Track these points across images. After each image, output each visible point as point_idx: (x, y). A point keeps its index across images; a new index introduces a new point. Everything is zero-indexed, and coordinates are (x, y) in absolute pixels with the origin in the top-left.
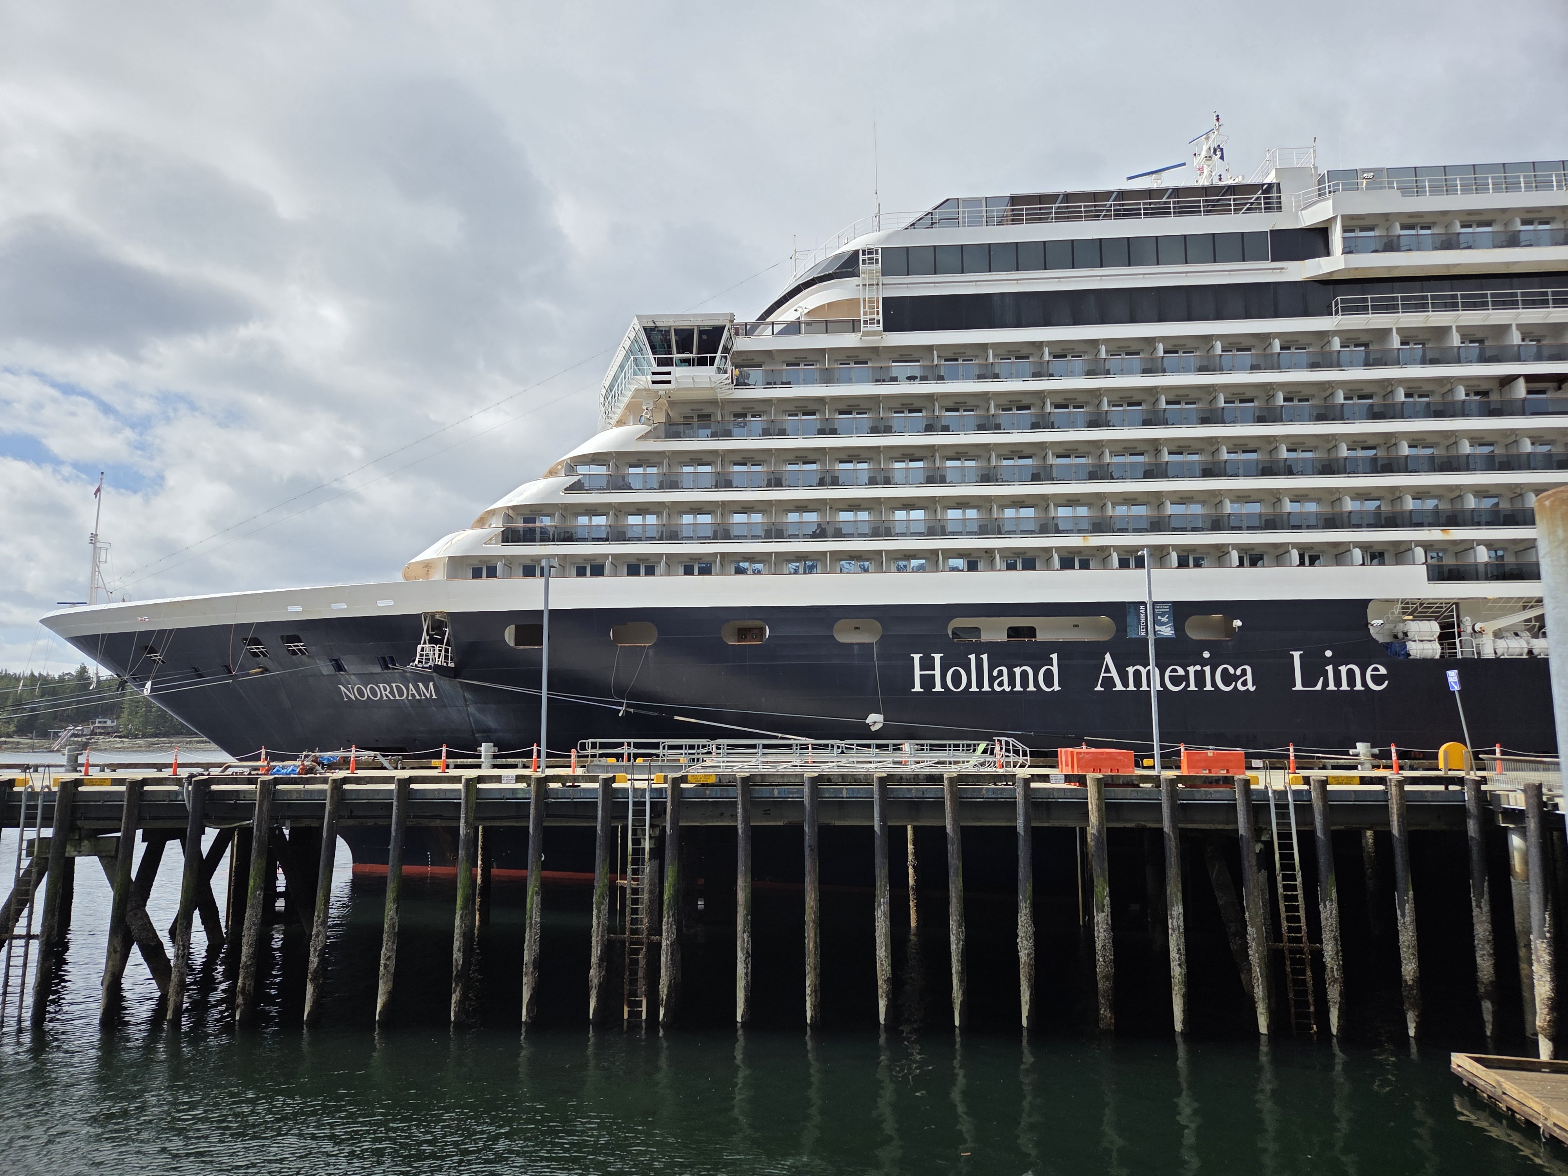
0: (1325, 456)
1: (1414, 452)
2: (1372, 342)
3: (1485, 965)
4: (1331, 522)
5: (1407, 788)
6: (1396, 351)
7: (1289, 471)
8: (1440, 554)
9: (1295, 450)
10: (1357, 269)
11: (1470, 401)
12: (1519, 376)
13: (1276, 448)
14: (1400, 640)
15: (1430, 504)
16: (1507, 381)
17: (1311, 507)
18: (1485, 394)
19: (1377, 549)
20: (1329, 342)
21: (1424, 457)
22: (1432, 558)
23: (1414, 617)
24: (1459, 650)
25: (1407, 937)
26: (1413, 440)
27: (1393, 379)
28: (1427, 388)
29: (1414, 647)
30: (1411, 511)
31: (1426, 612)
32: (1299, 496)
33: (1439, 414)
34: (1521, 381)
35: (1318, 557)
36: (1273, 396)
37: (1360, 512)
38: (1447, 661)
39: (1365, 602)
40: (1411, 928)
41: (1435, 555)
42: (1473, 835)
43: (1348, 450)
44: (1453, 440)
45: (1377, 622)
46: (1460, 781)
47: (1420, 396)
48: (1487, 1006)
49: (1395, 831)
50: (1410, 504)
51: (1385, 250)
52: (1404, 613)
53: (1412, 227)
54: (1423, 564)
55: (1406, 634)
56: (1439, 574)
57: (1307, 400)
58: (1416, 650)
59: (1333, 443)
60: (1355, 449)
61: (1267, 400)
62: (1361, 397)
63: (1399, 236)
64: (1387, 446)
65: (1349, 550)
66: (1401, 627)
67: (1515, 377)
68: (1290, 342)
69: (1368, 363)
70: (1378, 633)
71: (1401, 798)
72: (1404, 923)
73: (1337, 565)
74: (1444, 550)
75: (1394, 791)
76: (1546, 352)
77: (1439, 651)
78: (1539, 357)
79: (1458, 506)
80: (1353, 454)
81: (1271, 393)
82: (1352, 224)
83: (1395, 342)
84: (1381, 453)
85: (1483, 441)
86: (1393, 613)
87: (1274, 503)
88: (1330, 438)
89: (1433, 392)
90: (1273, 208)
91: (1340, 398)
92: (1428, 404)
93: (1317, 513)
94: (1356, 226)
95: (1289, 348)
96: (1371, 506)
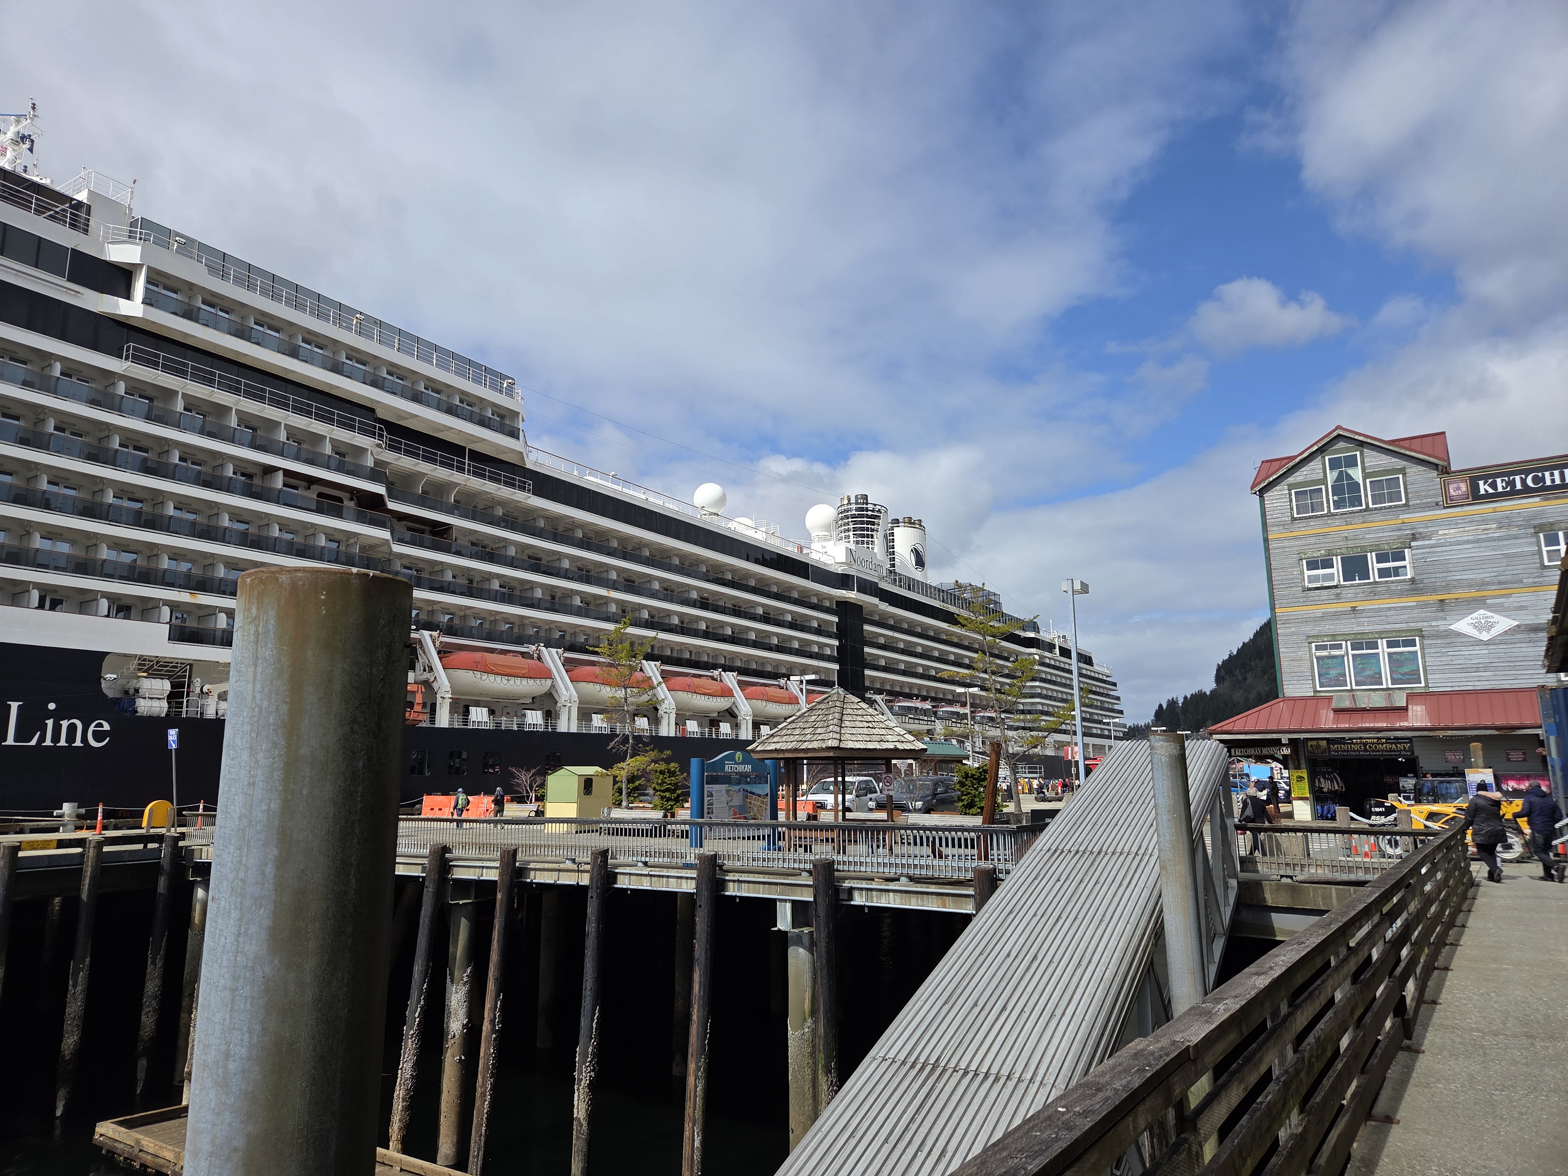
0: (89, 497)
1: (178, 514)
2: (157, 398)
3: (148, 1020)
4: (82, 568)
5: (106, 849)
6: (178, 415)
7: (45, 503)
8: (185, 616)
9: (57, 484)
10: (154, 323)
11: (236, 480)
12: (280, 469)
13: (36, 476)
14: (130, 696)
15: (184, 567)
16: (270, 470)
17: (64, 548)
18: (250, 476)
19: (124, 602)
20: (113, 384)
21: (187, 521)
22: (177, 618)
23: (149, 674)
24: (185, 709)
25: (74, 1006)
26: (180, 502)
27: (171, 440)
28: (200, 457)
29: (143, 704)
30: (165, 571)
31: (161, 670)
32: (52, 533)
33: (207, 484)
34: (281, 473)
35: (60, 602)
36: (43, 420)
37: (115, 563)
38: (171, 720)
39: (103, 655)
40: (80, 997)
41: (180, 616)
42: (162, 892)
43: (114, 497)
44: (215, 511)
45: (110, 676)
46: (159, 838)
47: (193, 463)
48: (143, 1063)
49: (84, 896)
50: (165, 563)
51: (183, 316)
52: (139, 670)
53: (212, 306)
54: (167, 623)
55: (137, 691)
56: (180, 634)
57: (81, 436)
58: (144, 707)
59: (100, 487)
60: (122, 498)
61: (36, 423)
62: (136, 448)
63: (200, 308)
64: (154, 502)
65: (96, 600)
66: (133, 683)
67: (277, 469)
68: (72, 369)
69: (149, 417)
70: (109, 688)
71: (97, 860)
72: (75, 993)
73: (80, 613)
74: (189, 613)
75: (91, 853)
76: (303, 455)
77: (166, 710)
78: (297, 458)
79: (209, 574)
80: (119, 502)
81: (41, 417)
82: (156, 278)
83: (179, 406)
84: (146, 508)
85: (240, 518)
86: (129, 668)
87: (22, 536)
88: (98, 480)
89: (205, 462)
90: (79, 228)
91: (115, 443)
92: (199, 472)
93: (68, 556)
94: (162, 283)
95: (70, 376)
96: (127, 558)
